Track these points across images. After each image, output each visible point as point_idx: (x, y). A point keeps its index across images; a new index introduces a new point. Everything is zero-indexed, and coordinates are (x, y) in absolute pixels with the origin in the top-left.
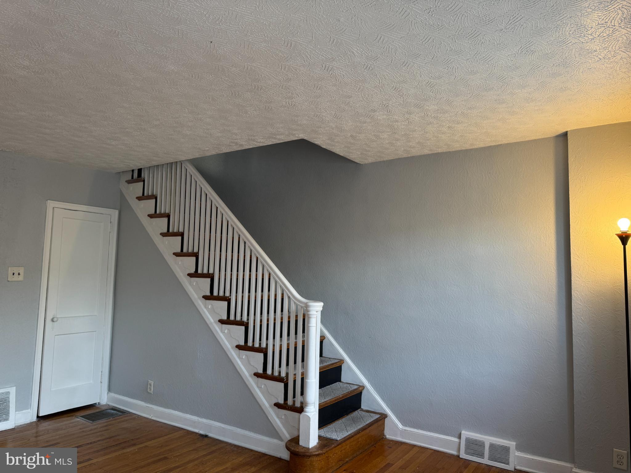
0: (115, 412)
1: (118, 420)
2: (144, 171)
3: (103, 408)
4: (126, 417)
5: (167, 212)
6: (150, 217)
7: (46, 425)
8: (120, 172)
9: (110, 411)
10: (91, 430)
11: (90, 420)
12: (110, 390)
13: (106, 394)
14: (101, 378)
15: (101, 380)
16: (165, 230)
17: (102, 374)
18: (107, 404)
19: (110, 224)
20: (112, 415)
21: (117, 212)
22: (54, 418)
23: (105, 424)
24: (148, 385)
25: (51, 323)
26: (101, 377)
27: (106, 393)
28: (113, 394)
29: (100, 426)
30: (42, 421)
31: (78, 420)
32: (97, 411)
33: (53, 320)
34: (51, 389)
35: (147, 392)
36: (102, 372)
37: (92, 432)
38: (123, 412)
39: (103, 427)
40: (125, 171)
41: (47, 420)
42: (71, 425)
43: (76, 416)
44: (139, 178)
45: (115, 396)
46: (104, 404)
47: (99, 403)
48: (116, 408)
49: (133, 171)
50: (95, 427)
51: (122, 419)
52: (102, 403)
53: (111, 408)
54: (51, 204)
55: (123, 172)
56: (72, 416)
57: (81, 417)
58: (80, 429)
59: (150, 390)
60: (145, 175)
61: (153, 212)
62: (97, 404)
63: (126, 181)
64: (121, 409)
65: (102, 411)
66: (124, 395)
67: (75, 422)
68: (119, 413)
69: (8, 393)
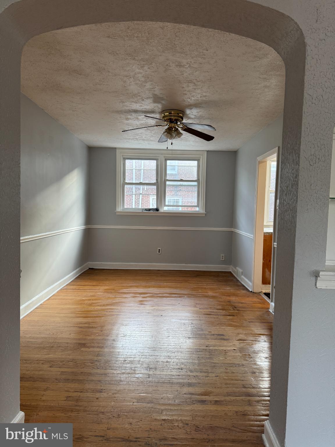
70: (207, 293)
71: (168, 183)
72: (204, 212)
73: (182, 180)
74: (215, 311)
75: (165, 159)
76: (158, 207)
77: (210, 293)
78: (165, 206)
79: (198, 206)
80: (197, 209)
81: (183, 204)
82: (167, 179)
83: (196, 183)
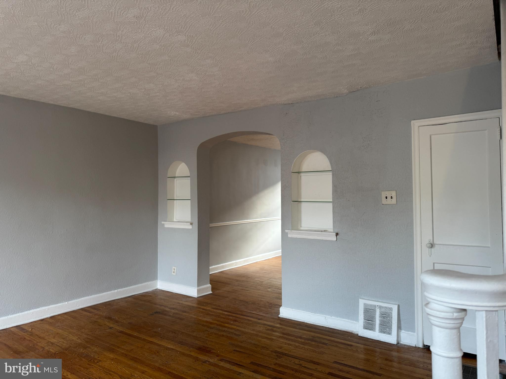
33: (427, 246)
54: (415, 124)
69: (391, 309)
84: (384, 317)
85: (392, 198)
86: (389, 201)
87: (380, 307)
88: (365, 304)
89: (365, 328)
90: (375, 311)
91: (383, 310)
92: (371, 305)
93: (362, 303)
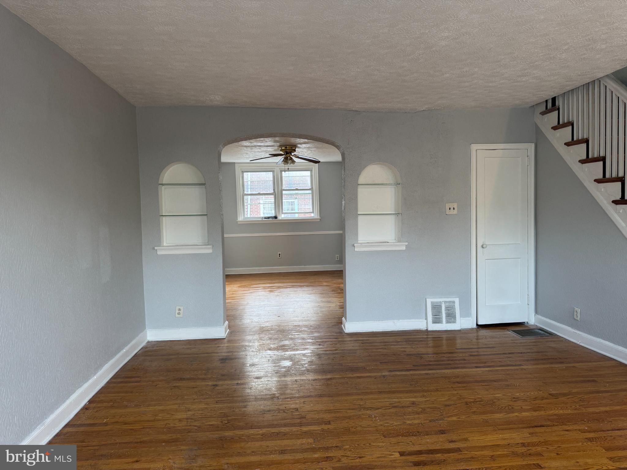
0: (542, 332)
1: (546, 340)
2: (558, 99)
3: (531, 327)
4: (553, 338)
5: (585, 137)
6: (567, 145)
7: (483, 332)
8: (534, 105)
9: (537, 330)
10: (521, 343)
11: (520, 335)
12: (536, 312)
13: (534, 316)
14: (528, 301)
15: (528, 302)
16: (584, 157)
17: (529, 297)
18: (535, 325)
19: (527, 157)
20: (540, 334)
21: (533, 145)
22: (489, 328)
23: (534, 340)
24: (574, 312)
25: (481, 249)
26: (528, 299)
27: (534, 314)
28: (540, 316)
29: (529, 341)
30: (480, 328)
31: (509, 333)
32: (526, 328)
33: (482, 247)
34: (486, 304)
35: (574, 318)
36: (528, 295)
37: (522, 344)
38: (551, 334)
39: (532, 342)
40: (539, 103)
41: (484, 329)
42: (504, 336)
43: (507, 329)
44: (553, 107)
45: (542, 318)
46: (532, 324)
47: (527, 322)
48: (543, 329)
49: (547, 101)
50: (525, 341)
51: (550, 340)
52: (530, 323)
53: (539, 328)
54: (474, 147)
55: (536, 105)
56: (505, 329)
57: (512, 331)
58: (512, 340)
59: (577, 317)
60: (559, 103)
61: (570, 140)
62: (526, 323)
63: (540, 113)
64: (548, 331)
65: (530, 329)
66: (550, 319)
67: (508, 334)
68: (547, 334)
69: (454, 302)
70: (322, 284)
71: (284, 192)
72: (319, 217)
73: (297, 190)
74: (327, 292)
75: (281, 171)
76: (276, 215)
77: (325, 284)
78: (283, 213)
79: (313, 212)
80: (312, 215)
81: (300, 211)
82: (283, 188)
83: (310, 192)
84: (448, 310)
85: (454, 209)
86: (452, 212)
87: (445, 302)
88: (432, 302)
89: (434, 322)
90: (440, 306)
91: (447, 304)
92: (437, 302)
93: (429, 301)
